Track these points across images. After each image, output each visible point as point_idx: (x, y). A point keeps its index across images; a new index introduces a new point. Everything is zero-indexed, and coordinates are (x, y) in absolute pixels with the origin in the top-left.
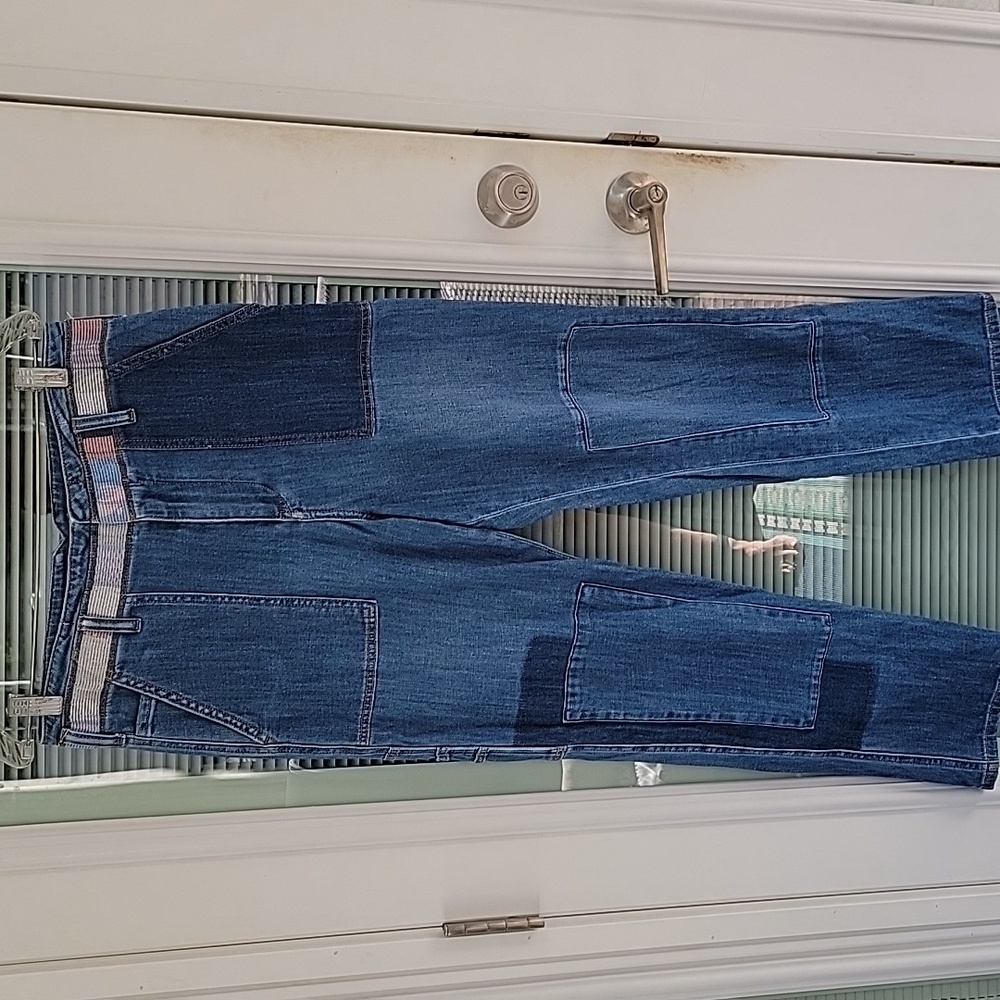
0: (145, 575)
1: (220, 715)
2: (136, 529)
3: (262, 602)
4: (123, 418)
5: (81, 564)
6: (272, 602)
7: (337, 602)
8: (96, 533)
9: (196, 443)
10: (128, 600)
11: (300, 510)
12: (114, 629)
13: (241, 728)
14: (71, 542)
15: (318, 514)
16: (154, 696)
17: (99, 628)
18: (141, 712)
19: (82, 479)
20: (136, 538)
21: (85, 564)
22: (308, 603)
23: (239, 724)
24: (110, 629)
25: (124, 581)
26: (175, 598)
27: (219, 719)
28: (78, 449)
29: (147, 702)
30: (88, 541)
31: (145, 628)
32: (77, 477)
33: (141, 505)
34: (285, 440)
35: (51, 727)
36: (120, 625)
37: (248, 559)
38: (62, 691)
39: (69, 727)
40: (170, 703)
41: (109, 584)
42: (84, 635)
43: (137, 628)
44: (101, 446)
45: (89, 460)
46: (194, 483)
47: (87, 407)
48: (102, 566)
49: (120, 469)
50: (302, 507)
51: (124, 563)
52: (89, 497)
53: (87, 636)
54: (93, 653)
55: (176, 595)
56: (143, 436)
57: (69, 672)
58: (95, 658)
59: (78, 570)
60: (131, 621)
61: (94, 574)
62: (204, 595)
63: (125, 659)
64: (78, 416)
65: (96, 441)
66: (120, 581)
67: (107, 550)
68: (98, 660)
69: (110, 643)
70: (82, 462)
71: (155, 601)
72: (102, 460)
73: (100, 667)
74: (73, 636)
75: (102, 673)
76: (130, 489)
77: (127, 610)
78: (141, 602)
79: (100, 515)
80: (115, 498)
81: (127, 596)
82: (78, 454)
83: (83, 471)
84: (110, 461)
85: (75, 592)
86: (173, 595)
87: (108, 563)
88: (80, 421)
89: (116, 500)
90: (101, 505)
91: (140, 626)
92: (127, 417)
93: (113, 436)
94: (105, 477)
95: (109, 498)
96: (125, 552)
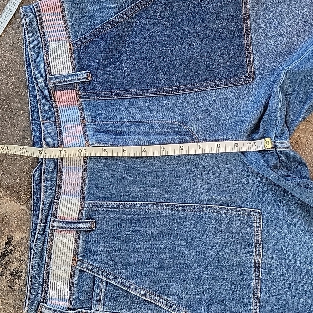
0: (97, 188)
1: (152, 296)
3: (180, 208)
4: (83, 76)
5: (51, 181)
6: (187, 208)
7: (232, 210)
9: (133, 93)
10: (86, 206)
11: (205, 140)
12: (76, 228)
13: (166, 305)
14: (43, 165)
16: (105, 279)
17: (65, 228)
18: (96, 291)
19: (53, 120)
21: (54, 181)
22: (213, 210)
23: (165, 303)
24: (74, 228)
25: (82, 192)
26: (119, 206)
27: (151, 298)
28: (51, 99)
29: (100, 284)
30: (55, 164)
31: (98, 227)
32: (49, 119)
33: (93, 136)
35: (33, 301)
36: (81, 225)
37: (169, 176)
39: (46, 302)
40: (117, 285)
41: (72, 195)
42: (55, 233)
43: (93, 227)
44: (67, 97)
45: (58, 107)
46: (131, 122)
47: (58, 69)
48: (67, 182)
49: (80, 114)
50: (207, 138)
51: (82, 180)
52: (57, 131)
53: (57, 233)
54: (62, 245)
55: (119, 203)
56: (96, 90)
57: (46, 260)
58: (64, 249)
59: (49, 185)
60: (88, 222)
61: (61, 188)
62: (139, 203)
63: (85, 250)
64: (52, 75)
65: (64, 93)
66: (80, 192)
67: (69, 170)
68: (66, 251)
69: (74, 237)
70: (53, 108)
71: (105, 208)
72: (68, 107)
73: (68, 256)
74: (48, 233)
75: (69, 260)
76: (86, 126)
77: (85, 214)
78: (95, 207)
79: (65, 145)
80: (75, 133)
81: (85, 203)
82: (51, 102)
83: (54, 114)
84: (73, 107)
85: (48, 201)
86: (117, 203)
87: (71, 180)
88: (53, 79)
89: (76, 134)
90: (65, 137)
91: (95, 226)
92: (85, 76)
93: (76, 90)
94: (69, 119)
95: (71, 133)
96: (83, 171)
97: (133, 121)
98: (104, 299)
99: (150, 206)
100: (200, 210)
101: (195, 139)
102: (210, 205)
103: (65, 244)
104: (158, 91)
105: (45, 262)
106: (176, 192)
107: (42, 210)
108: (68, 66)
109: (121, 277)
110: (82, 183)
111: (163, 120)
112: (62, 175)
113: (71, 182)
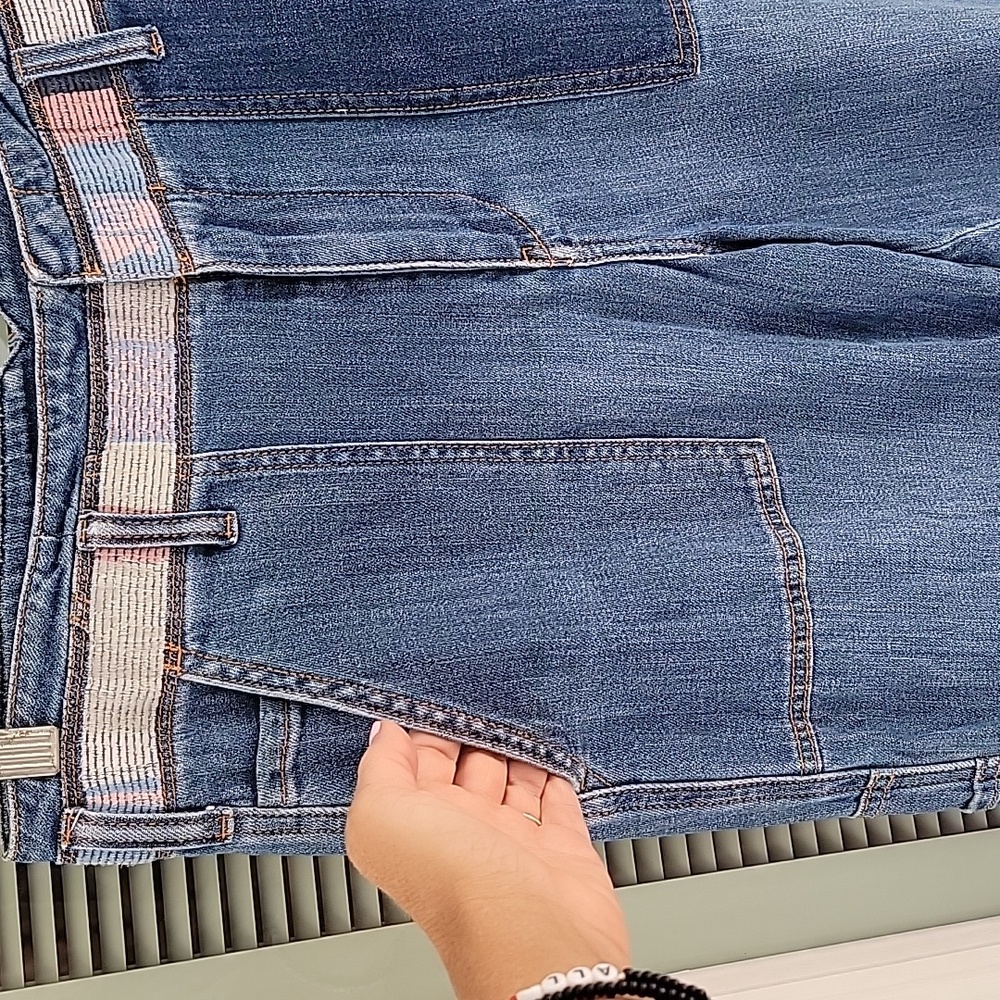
0: (231, 405)
2: (195, 299)
3: (516, 454)
4: (134, 43)
5: (70, 388)
6: (538, 454)
8: (99, 314)
9: (312, 103)
10: (199, 467)
11: (568, 243)
12: (170, 538)
15: (607, 247)
17: (131, 540)
18: (266, 742)
19: (51, 185)
20: (197, 321)
21: (81, 388)
22: (618, 451)
24: (162, 538)
25: (182, 424)
26: (312, 458)
28: (33, 123)
29: (280, 716)
30: (80, 334)
31: (248, 530)
32: (37, 182)
33: (200, 237)
34: (508, 93)
35: (32, 811)
36: (186, 528)
37: (468, 356)
38: (54, 714)
39: (83, 805)
40: (342, 707)
41: (145, 437)
42: (96, 561)
43: (229, 533)
44: (87, 112)
45: (62, 145)
46: (317, 193)
47: (46, 26)
48: (124, 392)
49: (141, 164)
50: (570, 236)
51: (177, 383)
52: (71, 222)
53: (104, 562)
54: (125, 603)
55: (313, 450)
56: (186, 88)
57: (67, 661)
58: (132, 615)
59: (62, 401)
60: (210, 516)
61: (106, 414)
62: (380, 446)
63: (209, 616)
64: (25, 45)
65: (76, 100)
66: (173, 425)
67: (131, 352)
68: (140, 620)
69: (166, 574)
70: (45, 150)
71: (265, 467)
72: (94, 147)
73: (147, 639)
74: (69, 566)
75: (154, 654)
76: (170, 204)
77: (197, 495)
78: (231, 471)
79: (105, 261)
80: (136, 222)
81: (194, 460)
82: (35, 133)
83: (50, 167)
84: (113, 146)
85: (63, 456)
86: (304, 449)
87: (138, 384)
88: (32, 55)
89: (138, 227)
90: (104, 238)
91: (236, 529)
92: (142, 41)
93: (114, 89)
94: (107, 182)
95: (122, 224)
96: (177, 356)
97: (324, 192)
98: (296, 766)
99: (417, 452)
100: (577, 455)
101: (534, 239)
102: (607, 437)
103: (134, 598)
104: (393, 101)
105: (66, 668)
106: (500, 405)
107: (45, 489)
108: (80, 14)
109: (352, 684)
110: (177, 394)
111: (420, 189)
112: (106, 368)
113: (138, 393)
